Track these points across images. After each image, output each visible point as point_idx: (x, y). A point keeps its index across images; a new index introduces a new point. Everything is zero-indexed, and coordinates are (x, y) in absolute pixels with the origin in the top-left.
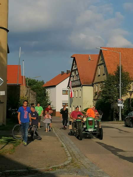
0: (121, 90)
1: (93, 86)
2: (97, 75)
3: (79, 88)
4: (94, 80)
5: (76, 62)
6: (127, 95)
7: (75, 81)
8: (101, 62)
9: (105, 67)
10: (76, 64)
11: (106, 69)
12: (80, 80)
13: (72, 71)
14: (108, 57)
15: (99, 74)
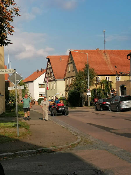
0: (89, 82)
1: (64, 80)
2: (68, 72)
3: (54, 82)
4: (65, 75)
5: (50, 62)
6: (94, 86)
7: (50, 77)
8: (71, 61)
9: (74, 65)
10: (50, 64)
11: (75, 66)
12: (54, 76)
13: (47, 69)
14: (76, 57)
15: (69, 71)
